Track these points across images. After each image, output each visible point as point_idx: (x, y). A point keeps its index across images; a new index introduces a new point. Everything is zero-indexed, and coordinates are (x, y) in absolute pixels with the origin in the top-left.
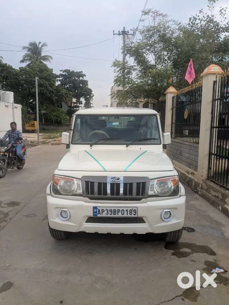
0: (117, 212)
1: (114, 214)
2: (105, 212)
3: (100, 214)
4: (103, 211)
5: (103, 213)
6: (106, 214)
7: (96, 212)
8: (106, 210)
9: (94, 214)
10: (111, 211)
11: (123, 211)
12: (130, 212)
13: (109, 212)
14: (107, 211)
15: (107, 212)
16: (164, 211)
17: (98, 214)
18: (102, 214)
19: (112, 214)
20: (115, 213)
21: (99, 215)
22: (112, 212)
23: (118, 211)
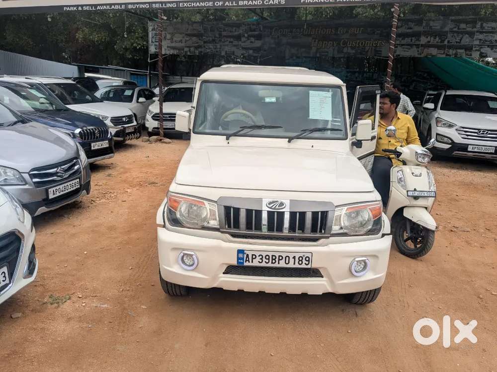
0: (277, 260)
1: (272, 263)
2: (258, 259)
3: (249, 262)
4: (254, 257)
5: (254, 260)
6: (259, 262)
7: (243, 259)
8: (259, 256)
9: (239, 261)
10: (267, 257)
11: (287, 258)
12: (299, 261)
13: (264, 259)
14: (261, 257)
15: (260, 259)
16: (357, 259)
17: (246, 262)
18: (252, 262)
19: (269, 262)
20: (274, 261)
21: (246, 264)
22: (269, 259)
23: (279, 258)
